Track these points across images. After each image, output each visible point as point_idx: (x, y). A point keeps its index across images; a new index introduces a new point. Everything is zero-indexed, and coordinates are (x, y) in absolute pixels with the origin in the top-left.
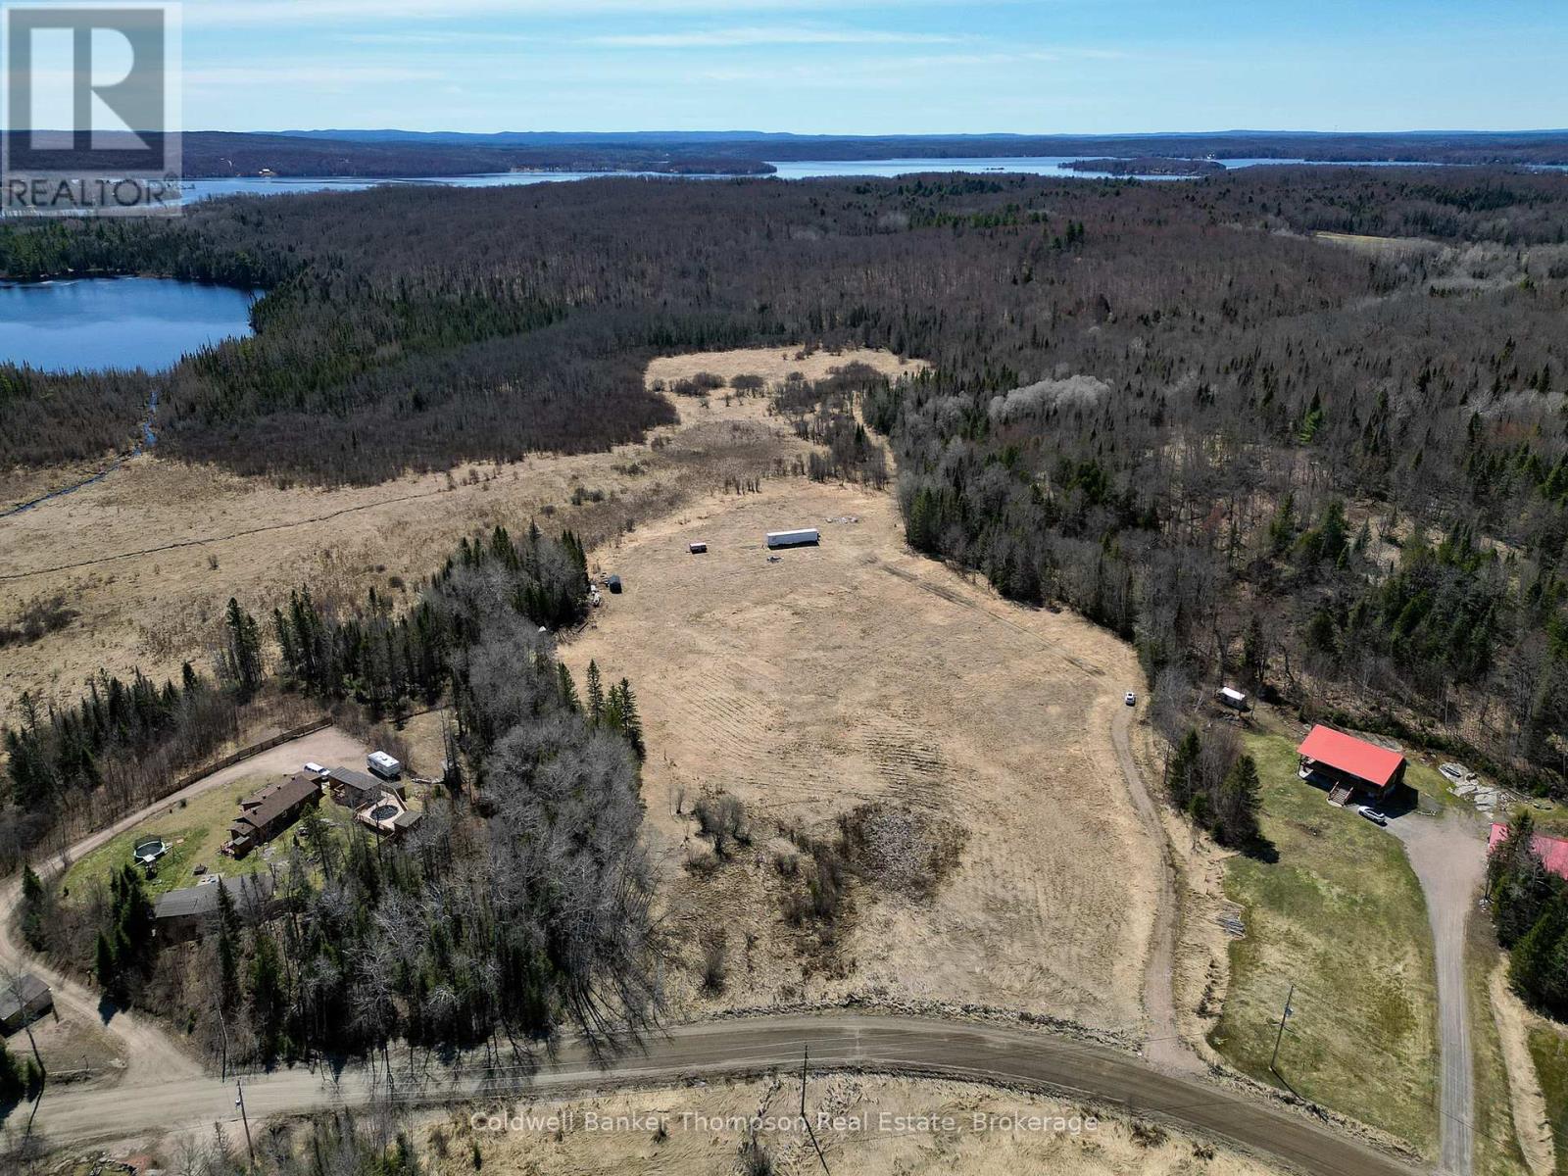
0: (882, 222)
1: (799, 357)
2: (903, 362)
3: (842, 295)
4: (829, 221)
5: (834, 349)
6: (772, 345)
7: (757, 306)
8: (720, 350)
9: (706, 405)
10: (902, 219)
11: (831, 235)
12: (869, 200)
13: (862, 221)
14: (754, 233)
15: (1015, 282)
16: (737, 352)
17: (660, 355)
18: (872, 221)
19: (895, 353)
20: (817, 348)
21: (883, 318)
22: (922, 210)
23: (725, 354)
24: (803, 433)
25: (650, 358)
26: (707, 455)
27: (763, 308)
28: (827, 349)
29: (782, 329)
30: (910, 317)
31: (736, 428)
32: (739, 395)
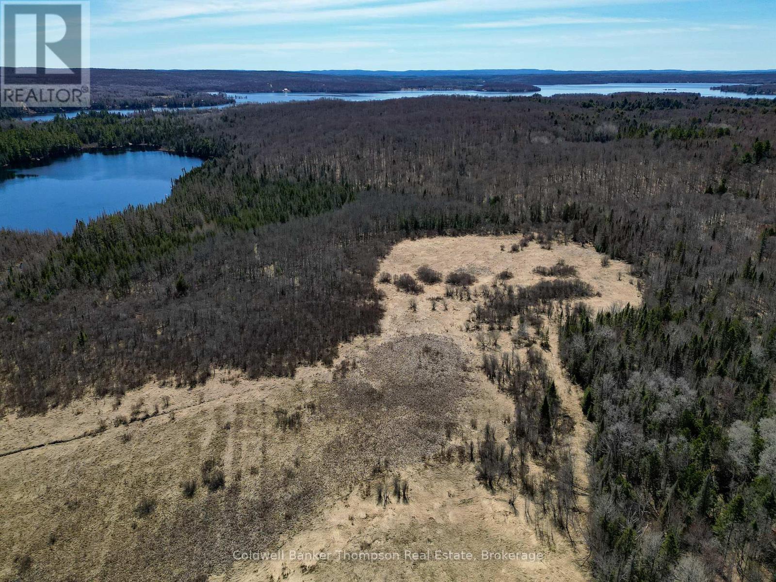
0: (598, 130)
1: (515, 249)
2: (605, 264)
3: (559, 192)
4: (560, 129)
5: (545, 243)
6: (497, 234)
7: (492, 198)
8: (454, 235)
9: (414, 307)
10: (612, 128)
11: (560, 140)
12: (591, 113)
13: (583, 129)
14: (504, 138)
15: (710, 191)
16: (468, 238)
17: (407, 237)
18: (591, 129)
19: (598, 251)
20: (532, 238)
21: (591, 218)
22: (628, 121)
23: (456, 240)
24: (490, 369)
25: (398, 240)
26: (380, 397)
27: (496, 199)
28: (541, 241)
29: (506, 219)
30: (615, 221)
31: (427, 350)
32: (449, 295)
